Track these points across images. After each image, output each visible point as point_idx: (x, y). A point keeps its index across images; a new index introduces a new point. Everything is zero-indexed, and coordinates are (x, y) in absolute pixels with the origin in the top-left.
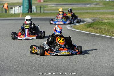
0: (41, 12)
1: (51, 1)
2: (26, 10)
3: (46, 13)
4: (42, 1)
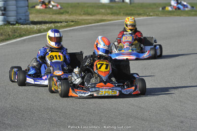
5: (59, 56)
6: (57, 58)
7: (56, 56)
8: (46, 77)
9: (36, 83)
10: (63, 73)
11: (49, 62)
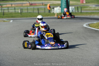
0: (78, 12)
1: (92, 2)
3: (83, 13)
5: (51, 35)
6: (50, 36)
7: (49, 35)
8: (46, 45)
9: (42, 48)
10: (55, 43)
11: (46, 38)
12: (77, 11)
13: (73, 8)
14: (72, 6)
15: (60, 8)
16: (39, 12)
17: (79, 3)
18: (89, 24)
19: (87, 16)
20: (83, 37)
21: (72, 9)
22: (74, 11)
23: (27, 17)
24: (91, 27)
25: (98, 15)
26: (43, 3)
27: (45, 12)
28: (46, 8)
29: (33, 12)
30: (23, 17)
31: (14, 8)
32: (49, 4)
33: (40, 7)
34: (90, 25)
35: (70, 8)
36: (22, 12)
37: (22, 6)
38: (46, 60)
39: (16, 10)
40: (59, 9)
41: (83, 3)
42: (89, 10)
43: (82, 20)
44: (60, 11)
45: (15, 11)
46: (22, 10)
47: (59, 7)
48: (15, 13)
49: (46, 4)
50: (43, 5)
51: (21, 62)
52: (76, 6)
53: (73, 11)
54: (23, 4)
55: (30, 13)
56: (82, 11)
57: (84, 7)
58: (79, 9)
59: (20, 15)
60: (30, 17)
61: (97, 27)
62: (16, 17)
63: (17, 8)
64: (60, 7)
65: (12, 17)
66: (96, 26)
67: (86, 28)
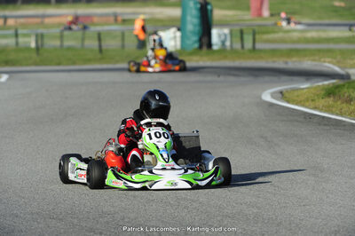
0: (243, 47)
2: (193, 41)
3: (261, 51)
4: (266, 13)
12: (237, 46)
13: (225, 35)
14: (222, 24)
15: (179, 34)
16: (104, 47)
17: (247, 16)
18: (281, 93)
19: (274, 62)
20: (262, 137)
21: (219, 36)
22: (228, 43)
23: (59, 64)
24: (288, 102)
25: (314, 60)
26: (115, 16)
27: (123, 46)
28: (126, 34)
29: (83, 45)
30: (46, 65)
31: (12, 32)
32: (142, 17)
33: (106, 28)
34: (287, 95)
35: (215, 32)
36: (42, 45)
37: (42, 23)
38: (126, 220)
39: (21, 40)
40: (175, 37)
41: (260, 14)
42: (283, 41)
43: (256, 76)
44: (179, 43)
45: (17, 43)
46: (40, 38)
47: (173, 30)
48: (18, 48)
49: (126, 17)
50: (116, 20)
51: (38, 223)
52: (238, 28)
53: (223, 43)
54: (44, 16)
55: (69, 48)
56: (258, 46)
57: (265, 30)
58: (245, 37)
59: (34, 55)
60: (68, 64)
61: (310, 102)
62: (21, 65)
63: (25, 31)
64: (179, 30)
65: (7, 63)
66: (307, 100)
67: (271, 105)
